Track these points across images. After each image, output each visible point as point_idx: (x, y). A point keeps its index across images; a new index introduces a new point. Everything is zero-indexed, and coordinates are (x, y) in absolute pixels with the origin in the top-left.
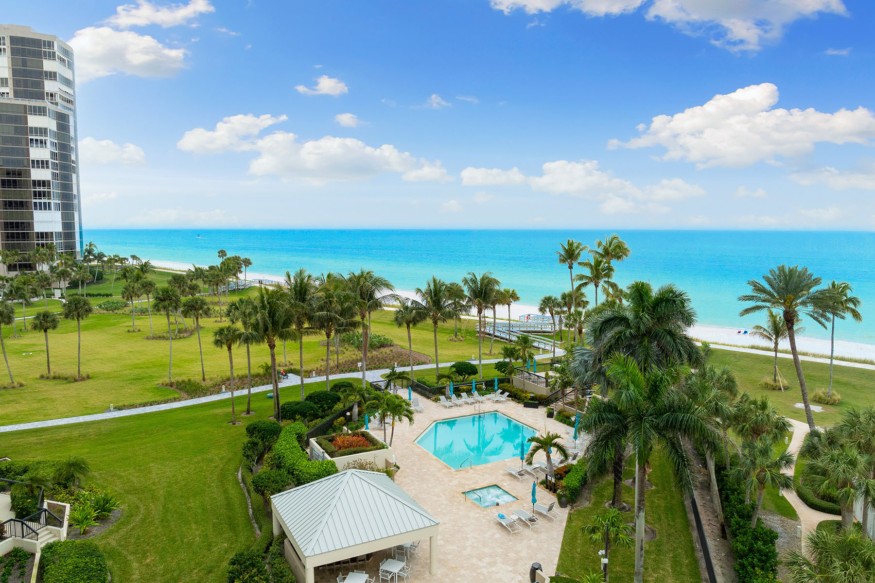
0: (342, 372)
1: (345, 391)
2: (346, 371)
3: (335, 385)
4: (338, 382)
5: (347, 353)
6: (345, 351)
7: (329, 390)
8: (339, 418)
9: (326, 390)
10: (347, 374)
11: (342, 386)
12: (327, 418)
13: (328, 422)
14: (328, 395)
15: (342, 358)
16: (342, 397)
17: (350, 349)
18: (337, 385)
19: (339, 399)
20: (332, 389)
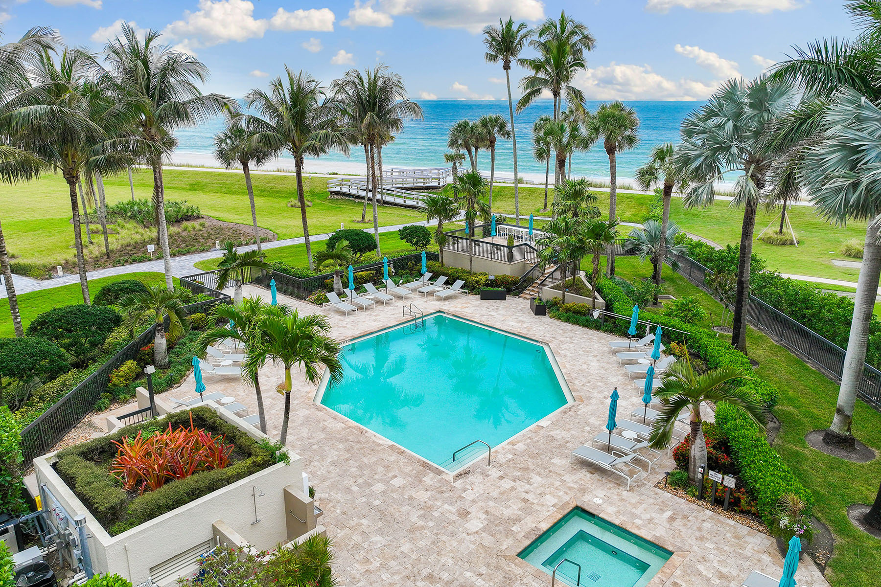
0: (117, 263)
1: (131, 302)
2: (127, 261)
3: (103, 289)
4: (110, 282)
5: (123, 233)
6: (119, 229)
7: (90, 303)
8: (122, 362)
9: (82, 302)
10: (128, 266)
11: (121, 290)
12: (94, 370)
13: (94, 380)
14: (88, 313)
15: (115, 243)
16: (124, 314)
17: (128, 225)
18: (109, 290)
19: (117, 321)
20: (98, 299)
